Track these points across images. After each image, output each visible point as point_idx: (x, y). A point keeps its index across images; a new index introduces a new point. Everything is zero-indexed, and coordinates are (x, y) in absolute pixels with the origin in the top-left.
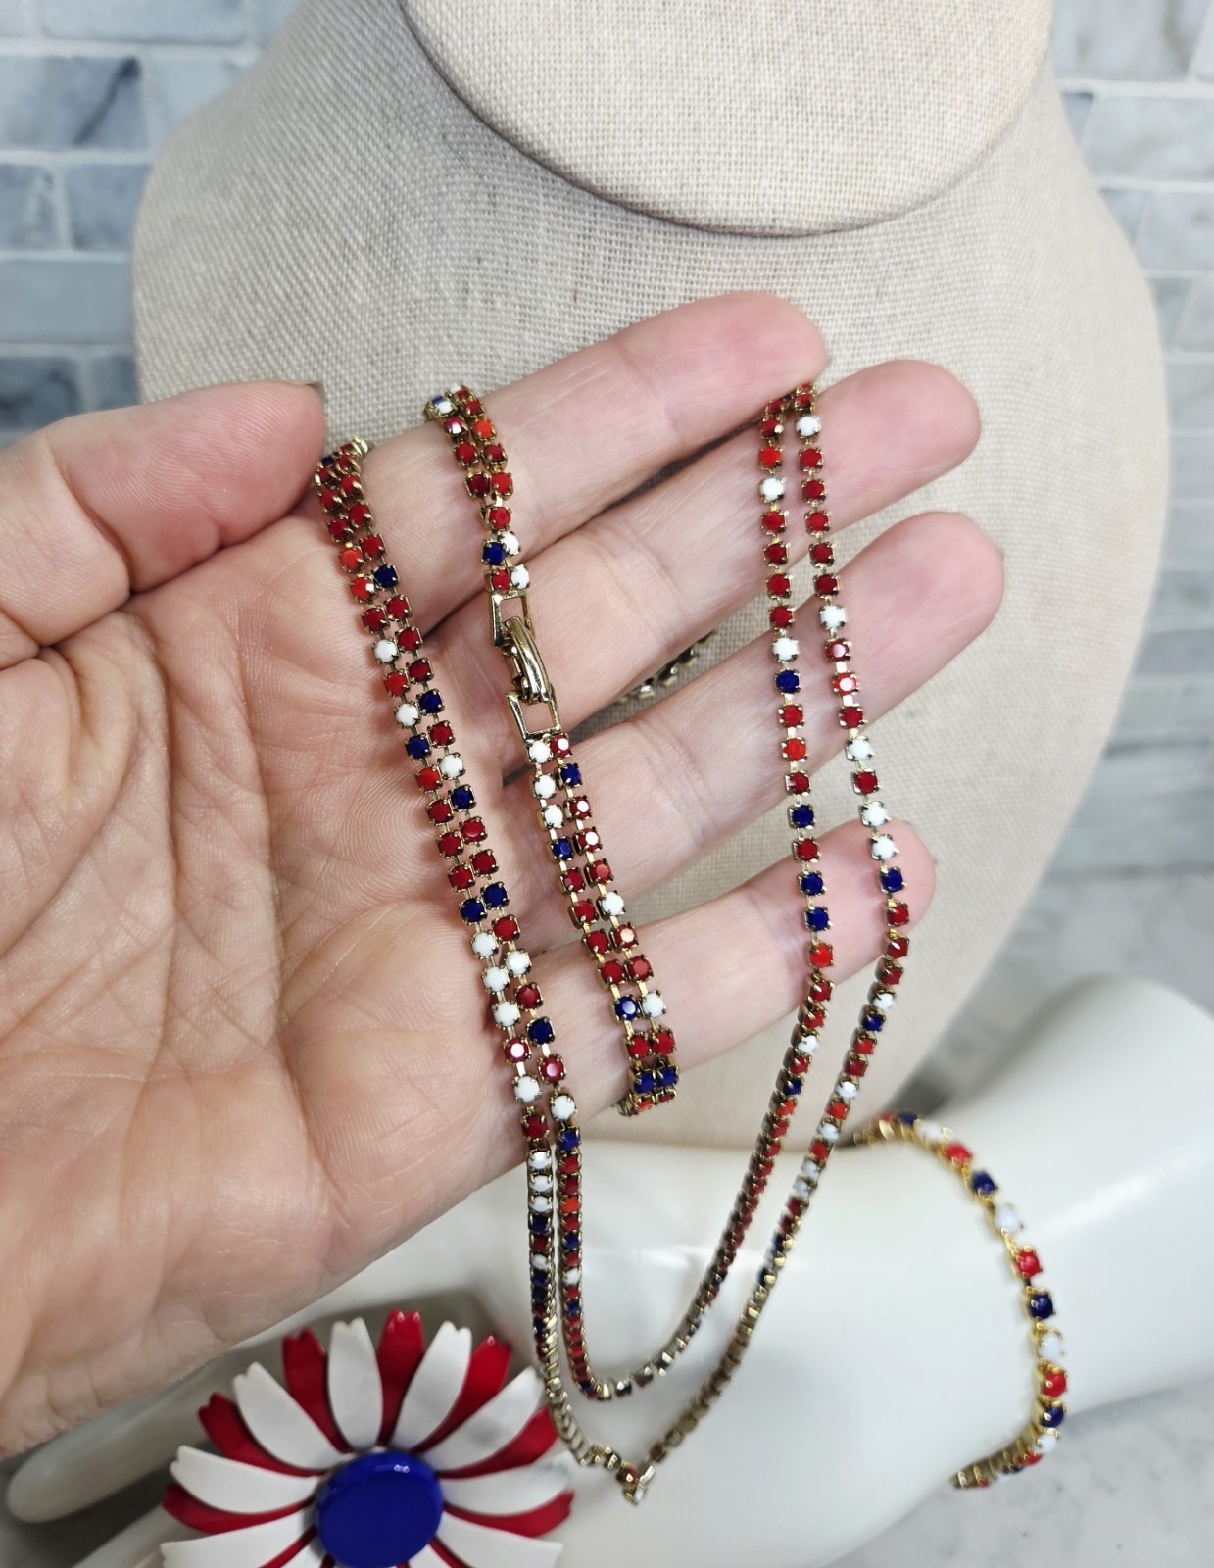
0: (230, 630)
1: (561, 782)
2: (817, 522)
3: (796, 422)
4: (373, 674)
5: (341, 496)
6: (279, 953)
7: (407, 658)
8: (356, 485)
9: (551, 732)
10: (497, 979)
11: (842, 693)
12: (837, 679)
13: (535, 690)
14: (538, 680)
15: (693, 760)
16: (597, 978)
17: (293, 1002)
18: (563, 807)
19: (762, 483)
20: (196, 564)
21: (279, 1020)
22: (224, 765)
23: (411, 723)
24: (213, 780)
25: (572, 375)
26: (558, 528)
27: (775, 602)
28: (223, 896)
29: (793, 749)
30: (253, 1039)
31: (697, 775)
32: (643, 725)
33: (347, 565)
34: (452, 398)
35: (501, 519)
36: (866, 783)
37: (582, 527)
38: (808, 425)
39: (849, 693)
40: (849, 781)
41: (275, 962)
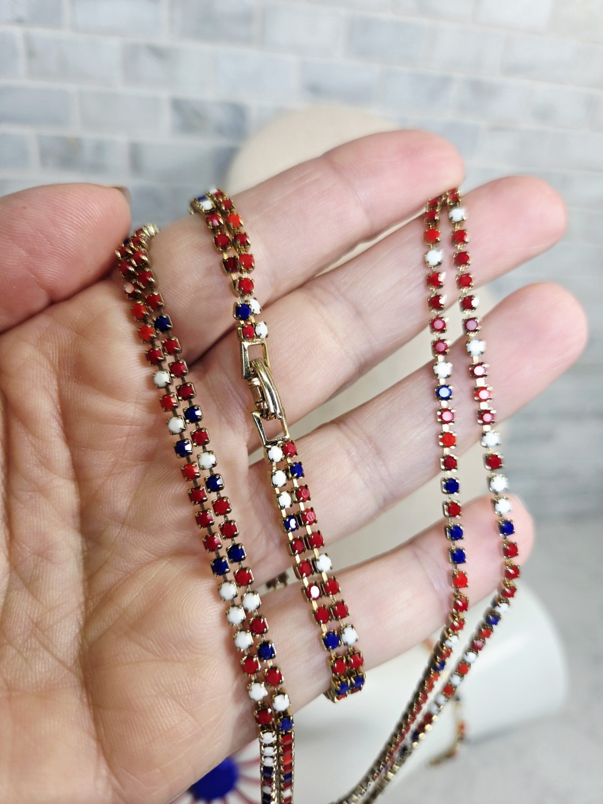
0: (52, 364)
1: (290, 475)
2: (464, 281)
3: (449, 212)
4: (152, 395)
5: (133, 266)
6: (84, 593)
7: (178, 382)
8: (144, 258)
9: (283, 440)
10: (237, 616)
11: (481, 400)
12: (477, 390)
13: (272, 411)
14: (274, 403)
15: (378, 452)
16: (312, 619)
17: (93, 634)
18: (290, 493)
19: (426, 253)
20: (31, 316)
21: (82, 646)
22: (46, 463)
23: (178, 431)
24: (37, 472)
25: (295, 179)
26: (286, 285)
27: (436, 336)
28: (44, 554)
29: (447, 440)
30: (62, 662)
31: (381, 462)
32: (344, 428)
33: (136, 315)
34: (212, 197)
35: (245, 287)
36: (493, 462)
37: (301, 287)
38: (457, 214)
39: (485, 400)
40: (481, 462)
41: (82, 599)
